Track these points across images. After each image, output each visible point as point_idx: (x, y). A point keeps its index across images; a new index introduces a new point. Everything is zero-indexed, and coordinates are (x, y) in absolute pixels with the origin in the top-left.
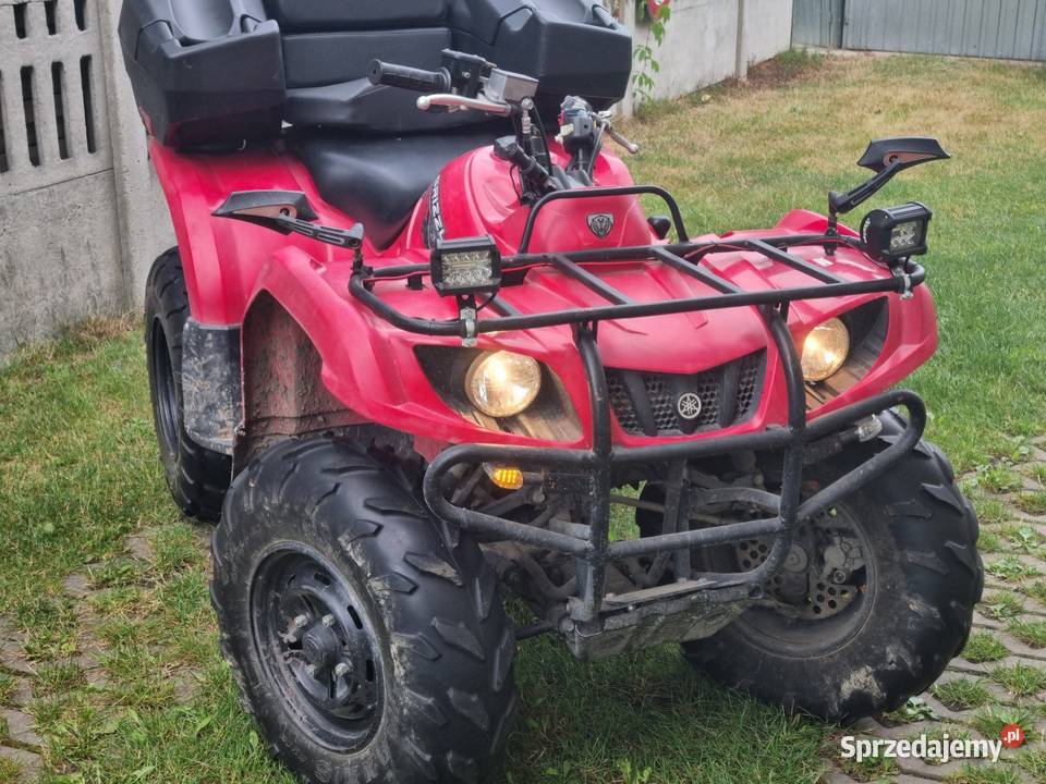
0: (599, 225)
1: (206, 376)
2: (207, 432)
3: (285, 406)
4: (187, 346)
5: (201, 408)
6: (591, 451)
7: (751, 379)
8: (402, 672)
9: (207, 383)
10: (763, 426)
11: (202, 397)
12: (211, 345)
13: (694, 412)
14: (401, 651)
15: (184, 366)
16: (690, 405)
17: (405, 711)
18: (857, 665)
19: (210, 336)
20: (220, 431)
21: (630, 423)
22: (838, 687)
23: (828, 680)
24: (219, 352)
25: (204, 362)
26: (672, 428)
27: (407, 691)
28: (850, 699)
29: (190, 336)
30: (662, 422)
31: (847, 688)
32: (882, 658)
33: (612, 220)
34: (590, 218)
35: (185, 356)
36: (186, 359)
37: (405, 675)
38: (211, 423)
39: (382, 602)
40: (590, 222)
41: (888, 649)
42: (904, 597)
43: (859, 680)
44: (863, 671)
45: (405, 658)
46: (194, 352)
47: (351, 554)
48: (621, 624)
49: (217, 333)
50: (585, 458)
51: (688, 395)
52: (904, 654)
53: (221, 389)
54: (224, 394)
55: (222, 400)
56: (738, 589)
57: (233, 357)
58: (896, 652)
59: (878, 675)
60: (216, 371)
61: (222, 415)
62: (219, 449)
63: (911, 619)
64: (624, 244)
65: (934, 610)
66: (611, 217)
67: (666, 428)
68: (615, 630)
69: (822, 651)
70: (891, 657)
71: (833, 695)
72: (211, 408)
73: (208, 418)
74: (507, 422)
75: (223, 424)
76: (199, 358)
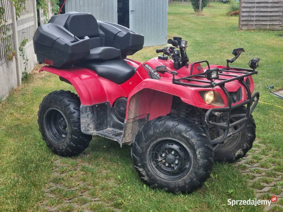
1: (88, 117)
2: (88, 130)
3: (131, 116)
4: (82, 111)
5: (86, 125)
6: (228, 107)
8: (200, 156)
9: (88, 119)
10: (244, 100)
11: (87, 122)
12: (88, 110)
14: (199, 152)
15: (81, 116)
17: (200, 164)
18: (238, 149)
19: (88, 108)
20: (91, 130)
22: (235, 155)
23: (233, 154)
24: (90, 111)
25: (87, 114)
26: (233, 102)
27: (201, 160)
28: (237, 156)
29: (83, 109)
31: (236, 154)
32: (243, 146)
35: (81, 114)
36: (82, 114)
37: (201, 157)
38: (89, 128)
39: (194, 143)
41: (244, 145)
42: (247, 134)
43: (239, 152)
44: (240, 150)
45: (200, 153)
46: (84, 112)
47: (185, 136)
49: (89, 107)
51: (235, 96)
52: (247, 144)
53: (91, 120)
54: (91, 121)
55: (91, 122)
57: (93, 112)
58: (246, 145)
59: (243, 150)
60: (90, 116)
61: (91, 126)
62: (91, 134)
63: (248, 138)
65: (252, 135)
69: (231, 148)
70: (245, 146)
71: (234, 156)
72: (89, 125)
73: (88, 127)
75: (91, 128)
76: (86, 114)
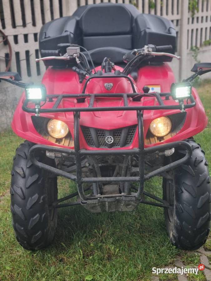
0: (108, 86)
6: (74, 150)
7: (133, 133)
10: (132, 149)
13: (111, 142)
16: (110, 140)
21: (91, 143)
26: (104, 146)
30: (102, 144)
33: (112, 85)
34: (105, 84)
40: (105, 85)
48: (92, 202)
50: (72, 152)
51: (109, 136)
56: (132, 197)
64: (116, 92)
66: (112, 84)
67: (103, 146)
68: (91, 204)
74: (59, 140)
